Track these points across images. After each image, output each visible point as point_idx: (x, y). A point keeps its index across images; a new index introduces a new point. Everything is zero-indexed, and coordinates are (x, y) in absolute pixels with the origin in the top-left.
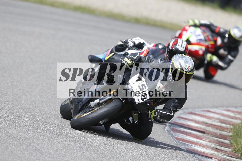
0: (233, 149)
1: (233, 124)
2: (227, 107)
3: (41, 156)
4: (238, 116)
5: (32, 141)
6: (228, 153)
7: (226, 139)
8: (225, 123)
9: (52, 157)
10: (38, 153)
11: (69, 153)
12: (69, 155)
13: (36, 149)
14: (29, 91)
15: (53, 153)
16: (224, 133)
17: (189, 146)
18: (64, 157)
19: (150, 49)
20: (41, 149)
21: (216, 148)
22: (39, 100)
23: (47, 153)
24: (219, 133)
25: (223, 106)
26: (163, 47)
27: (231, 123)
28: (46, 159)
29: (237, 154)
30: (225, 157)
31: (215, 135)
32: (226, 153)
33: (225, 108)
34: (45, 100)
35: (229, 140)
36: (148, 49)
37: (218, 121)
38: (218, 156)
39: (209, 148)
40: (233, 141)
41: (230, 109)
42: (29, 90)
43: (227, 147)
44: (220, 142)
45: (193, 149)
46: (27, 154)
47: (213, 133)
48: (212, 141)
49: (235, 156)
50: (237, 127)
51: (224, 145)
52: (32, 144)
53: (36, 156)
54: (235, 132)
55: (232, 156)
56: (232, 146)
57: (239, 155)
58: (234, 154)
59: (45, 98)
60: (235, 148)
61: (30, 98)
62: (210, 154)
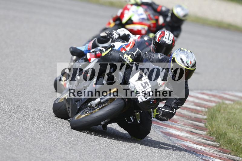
0: (208, 132)
1: (208, 108)
2: (202, 90)
3: (16, 140)
4: (213, 99)
5: (6, 125)
6: (203, 136)
7: (200, 122)
8: (200, 106)
9: (27, 141)
10: (12, 136)
11: (44, 137)
12: (44, 139)
13: (11, 133)
14: (3, 75)
15: (27, 136)
16: (199, 116)
17: (164, 129)
18: (38, 140)
19: (136, 41)
20: (15, 133)
21: (191, 132)
22: (13, 84)
23: (22, 137)
24: (194, 116)
25: (198, 89)
26: (148, 39)
27: (206, 106)
28: (21, 143)
29: (212, 137)
30: (200, 140)
31: (190, 118)
32: (201, 136)
33: (199, 91)
34: (19, 84)
35: (204, 123)
36: (134, 41)
37: (193, 104)
38: (193, 139)
39: (184, 131)
40: (208, 124)
41: (205, 92)
42: (4, 73)
43: (202, 130)
44: (195, 125)
45: (168, 132)
46: (2, 138)
47: (189, 116)
48: (187, 124)
49: (210, 139)
50: (212, 110)
51: (200, 128)
52: (6, 128)
53: (11, 140)
54: (209, 115)
55: (207, 139)
56: (207, 129)
57: (214, 138)
58: (209, 137)
59: (20, 81)
60: (210, 131)
61: (5, 81)
62: (185, 137)
